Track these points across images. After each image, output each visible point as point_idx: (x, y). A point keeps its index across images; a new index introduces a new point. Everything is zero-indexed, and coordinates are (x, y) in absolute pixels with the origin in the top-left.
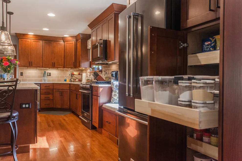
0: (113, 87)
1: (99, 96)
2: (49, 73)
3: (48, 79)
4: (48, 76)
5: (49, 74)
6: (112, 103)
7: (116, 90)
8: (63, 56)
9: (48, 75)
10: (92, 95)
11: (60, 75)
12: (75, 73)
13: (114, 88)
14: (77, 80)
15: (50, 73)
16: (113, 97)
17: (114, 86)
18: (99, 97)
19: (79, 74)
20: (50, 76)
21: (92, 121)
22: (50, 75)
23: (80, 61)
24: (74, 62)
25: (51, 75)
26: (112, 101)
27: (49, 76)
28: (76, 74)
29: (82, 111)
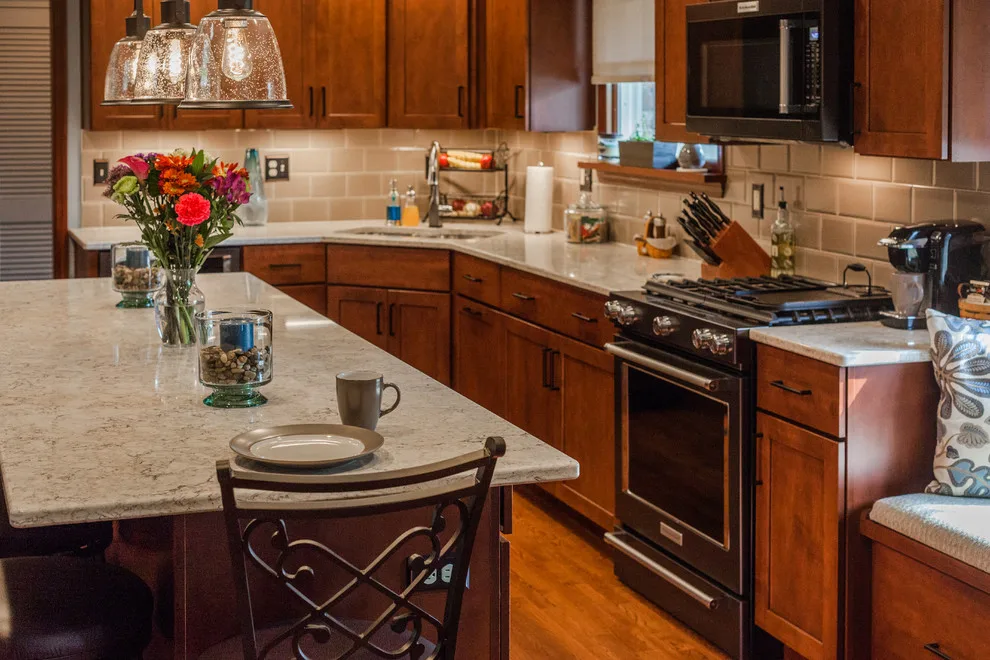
0: (956, 369)
1: (845, 440)
2: (279, 161)
3: (273, 199)
4: (268, 178)
5: (278, 168)
6: (950, 494)
7: (980, 394)
8: (378, 41)
9: (273, 173)
10: (752, 409)
11: (347, 173)
12: (455, 157)
13: (960, 382)
14: (471, 208)
15: (286, 161)
16: (951, 452)
17: (962, 363)
18: (841, 446)
19: (490, 166)
20: (281, 184)
21: (749, 599)
22: (284, 176)
23: (522, 87)
24: (465, 85)
25: (291, 174)
26: (942, 476)
27: (274, 178)
28: (463, 164)
29: (621, 498)
